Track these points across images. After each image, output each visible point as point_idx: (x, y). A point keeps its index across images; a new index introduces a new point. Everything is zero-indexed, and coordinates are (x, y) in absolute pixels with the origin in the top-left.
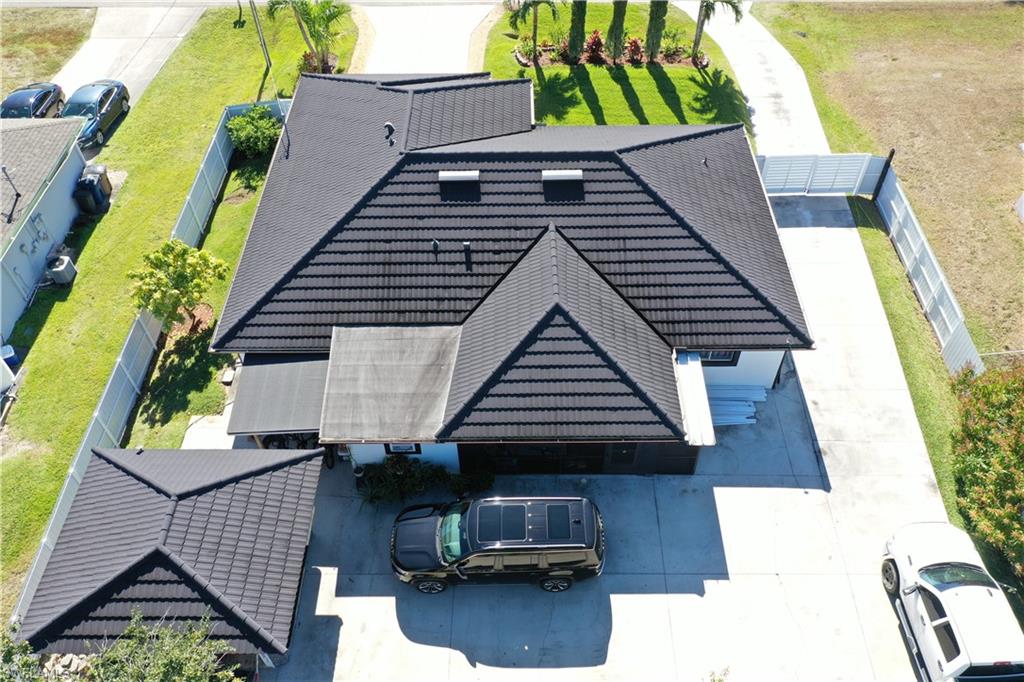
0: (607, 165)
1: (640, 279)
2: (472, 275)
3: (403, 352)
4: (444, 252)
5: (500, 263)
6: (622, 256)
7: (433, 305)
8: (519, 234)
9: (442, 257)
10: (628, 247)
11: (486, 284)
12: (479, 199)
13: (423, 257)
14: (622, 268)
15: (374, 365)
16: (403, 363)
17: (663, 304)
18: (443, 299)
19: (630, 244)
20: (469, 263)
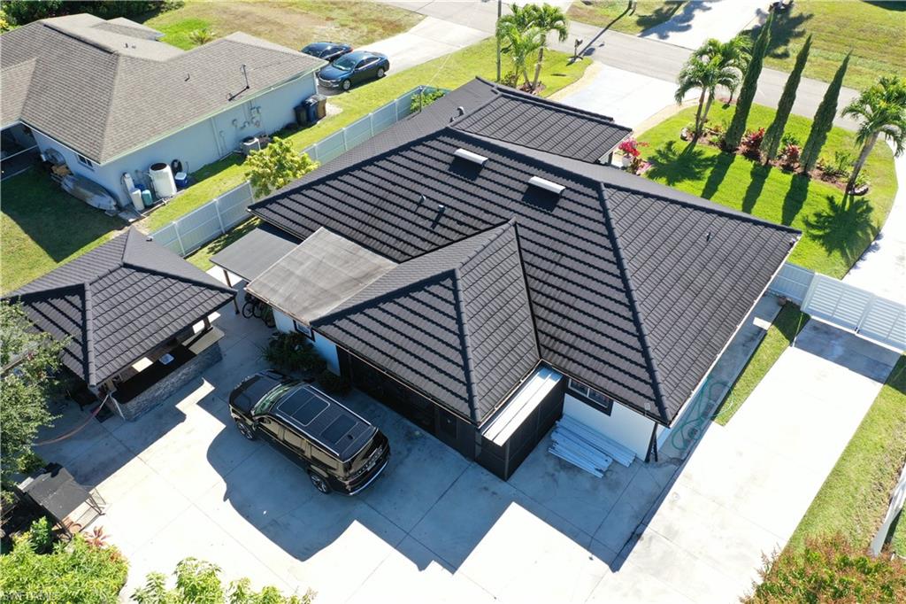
0: (589, 191)
1: (553, 292)
2: (431, 232)
3: (347, 262)
4: (425, 207)
5: (457, 232)
6: (551, 267)
7: (392, 241)
8: (486, 217)
9: (421, 210)
10: (561, 262)
11: (437, 242)
12: (474, 179)
13: (408, 205)
14: (545, 277)
15: (321, 261)
16: (340, 269)
17: (558, 320)
18: (401, 240)
19: (565, 261)
20: (436, 223)
